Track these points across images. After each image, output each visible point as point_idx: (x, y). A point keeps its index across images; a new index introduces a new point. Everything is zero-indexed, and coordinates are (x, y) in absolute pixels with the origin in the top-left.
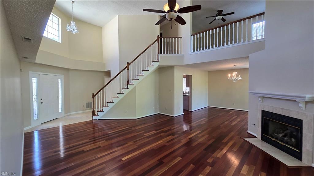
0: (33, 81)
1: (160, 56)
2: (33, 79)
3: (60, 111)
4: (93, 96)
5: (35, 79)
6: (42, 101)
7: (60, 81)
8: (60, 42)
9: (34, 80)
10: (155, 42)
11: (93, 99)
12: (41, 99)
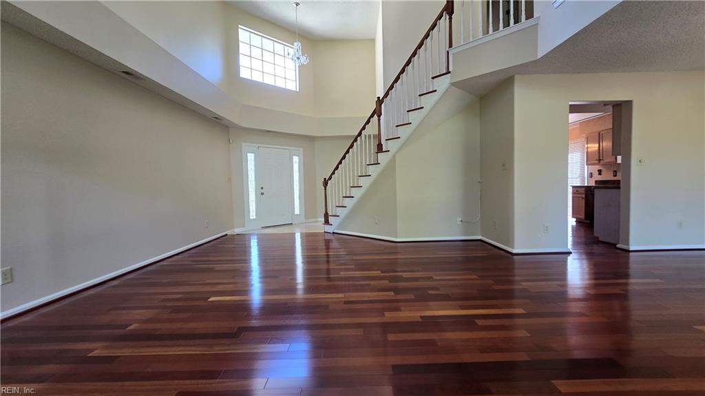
0: (249, 158)
1: (453, 54)
2: (249, 154)
3: (297, 212)
4: (326, 183)
5: (253, 155)
6: (262, 191)
7: (296, 159)
8: (298, 90)
9: (251, 157)
10: (440, 17)
11: (325, 189)
12: (262, 188)
